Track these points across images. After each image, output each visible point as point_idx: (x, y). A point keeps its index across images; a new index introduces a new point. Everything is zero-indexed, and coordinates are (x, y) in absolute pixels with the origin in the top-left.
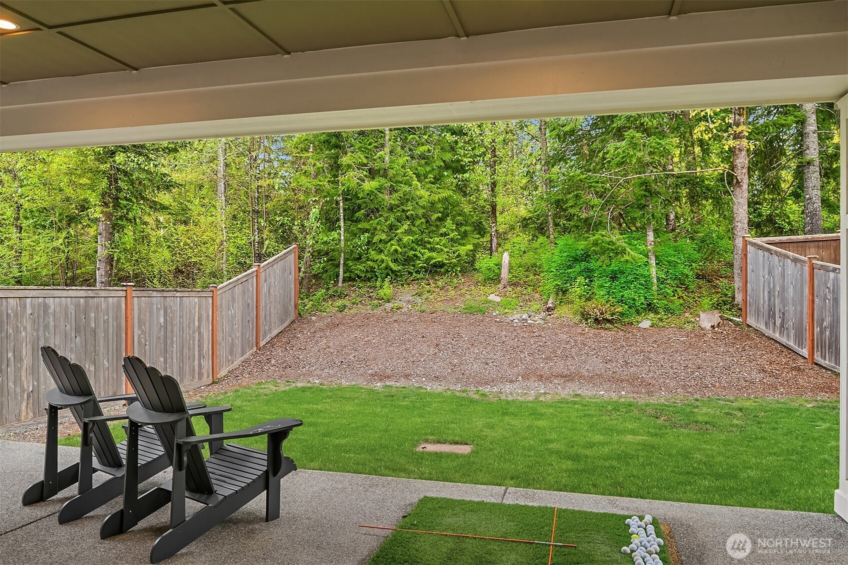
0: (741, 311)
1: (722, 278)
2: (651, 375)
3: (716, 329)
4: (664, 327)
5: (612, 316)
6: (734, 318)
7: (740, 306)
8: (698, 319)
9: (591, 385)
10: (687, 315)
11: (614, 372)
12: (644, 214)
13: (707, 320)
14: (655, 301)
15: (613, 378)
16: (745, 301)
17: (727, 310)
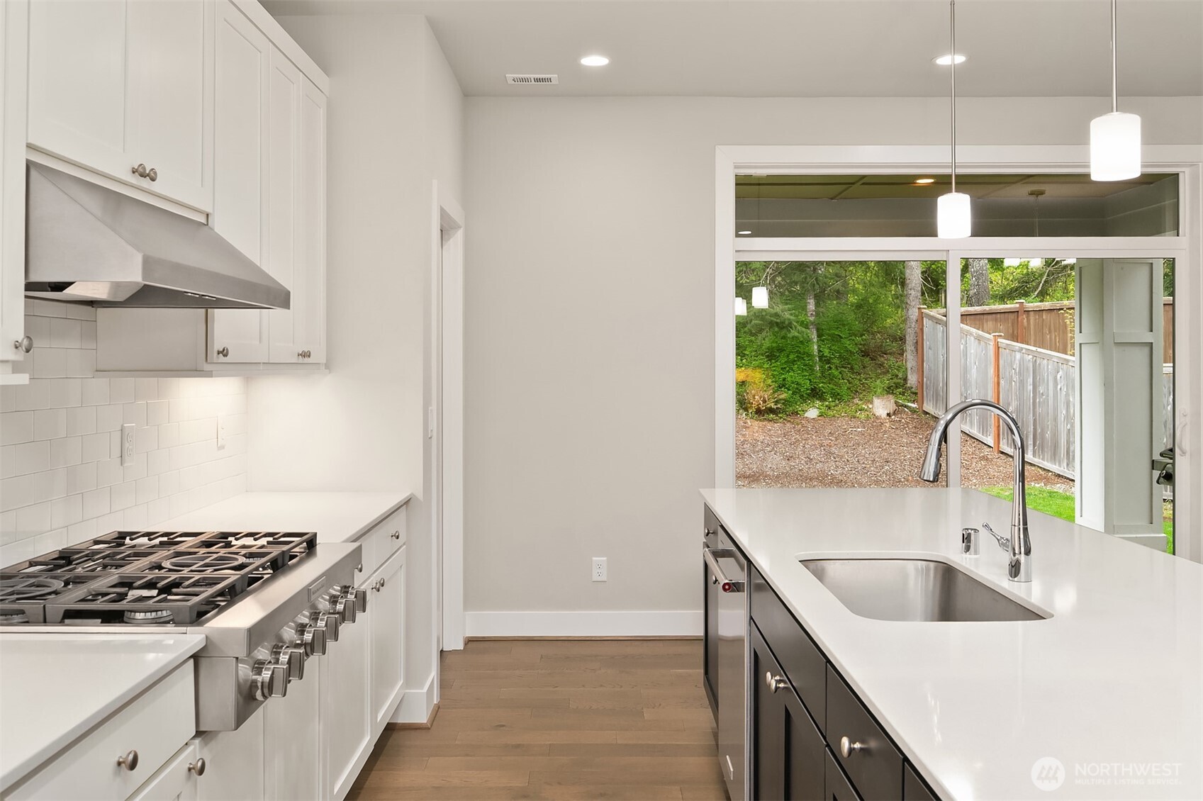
0: (916, 395)
1: (885, 354)
2: (840, 471)
3: (893, 417)
4: (834, 416)
5: (776, 405)
6: (910, 404)
7: (913, 390)
8: (870, 406)
9: (779, 485)
10: (856, 401)
11: (800, 470)
12: (806, 278)
13: (881, 407)
14: (820, 385)
15: (801, 476)
16: (921, 383)
17: (900, 394)
